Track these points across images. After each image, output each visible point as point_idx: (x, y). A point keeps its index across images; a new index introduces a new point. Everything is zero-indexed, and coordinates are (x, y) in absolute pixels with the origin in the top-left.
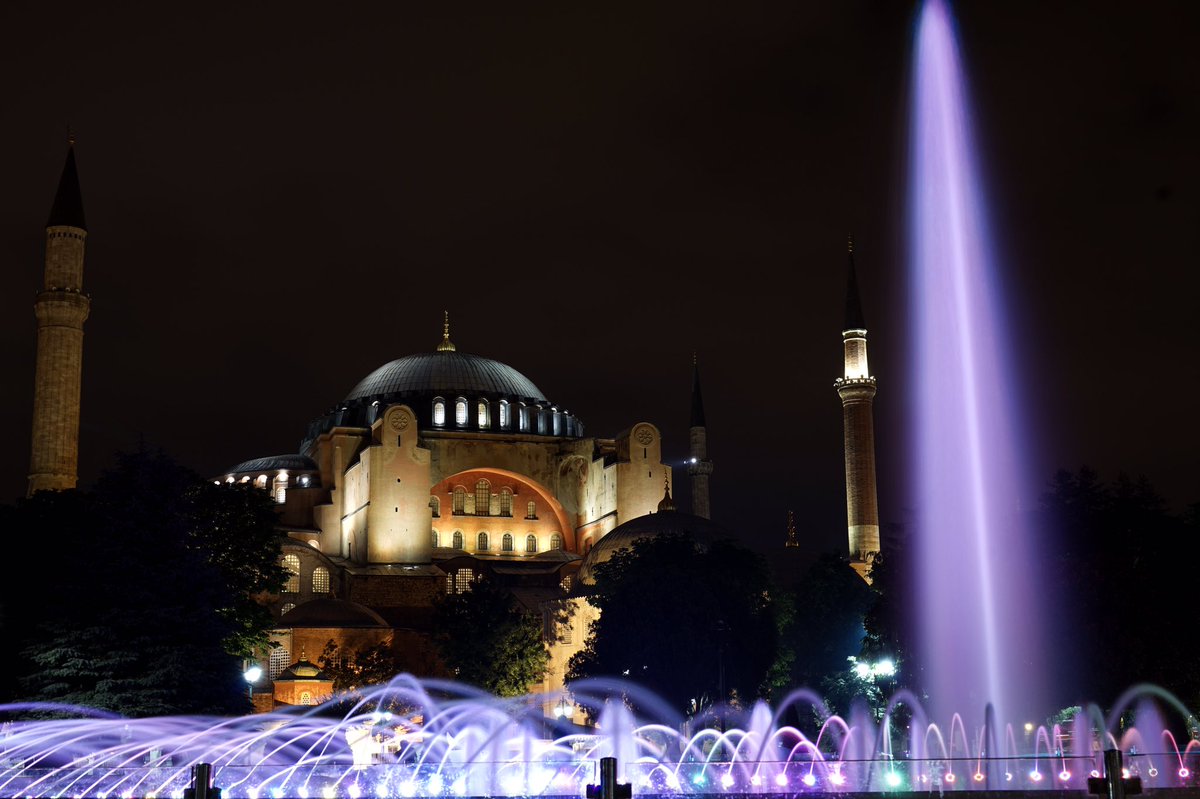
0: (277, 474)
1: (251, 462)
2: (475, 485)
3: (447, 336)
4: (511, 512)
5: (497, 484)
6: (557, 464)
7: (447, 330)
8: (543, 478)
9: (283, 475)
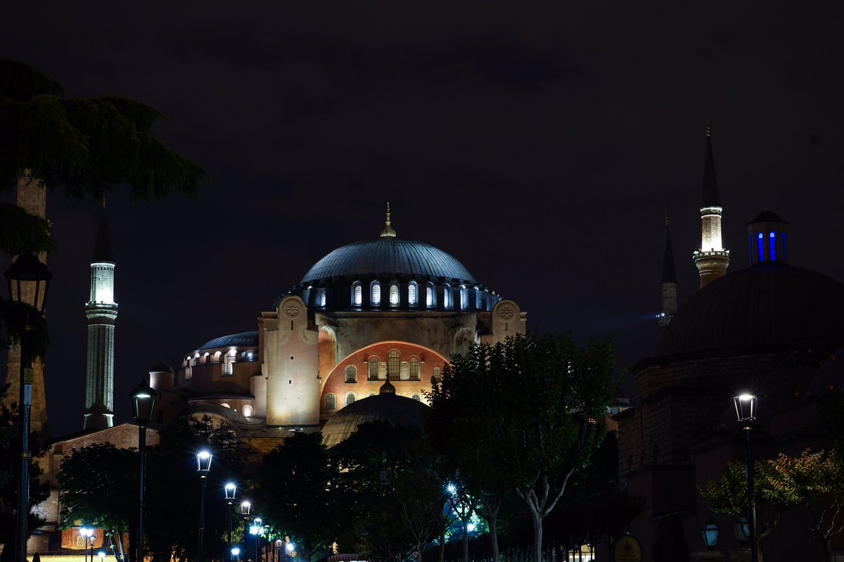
0: (228, 350)
1: (215, 340)
2: (388, 355)
3: (388, 223)
4: (419, 376)
5: (405, 354)
6: (453, 335)
7: (388, 218)
8: (441, 348)
9: (233, 351)
